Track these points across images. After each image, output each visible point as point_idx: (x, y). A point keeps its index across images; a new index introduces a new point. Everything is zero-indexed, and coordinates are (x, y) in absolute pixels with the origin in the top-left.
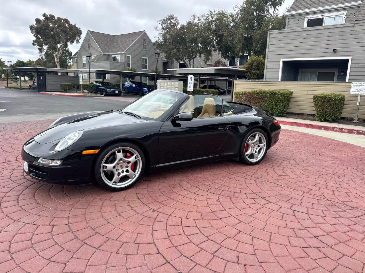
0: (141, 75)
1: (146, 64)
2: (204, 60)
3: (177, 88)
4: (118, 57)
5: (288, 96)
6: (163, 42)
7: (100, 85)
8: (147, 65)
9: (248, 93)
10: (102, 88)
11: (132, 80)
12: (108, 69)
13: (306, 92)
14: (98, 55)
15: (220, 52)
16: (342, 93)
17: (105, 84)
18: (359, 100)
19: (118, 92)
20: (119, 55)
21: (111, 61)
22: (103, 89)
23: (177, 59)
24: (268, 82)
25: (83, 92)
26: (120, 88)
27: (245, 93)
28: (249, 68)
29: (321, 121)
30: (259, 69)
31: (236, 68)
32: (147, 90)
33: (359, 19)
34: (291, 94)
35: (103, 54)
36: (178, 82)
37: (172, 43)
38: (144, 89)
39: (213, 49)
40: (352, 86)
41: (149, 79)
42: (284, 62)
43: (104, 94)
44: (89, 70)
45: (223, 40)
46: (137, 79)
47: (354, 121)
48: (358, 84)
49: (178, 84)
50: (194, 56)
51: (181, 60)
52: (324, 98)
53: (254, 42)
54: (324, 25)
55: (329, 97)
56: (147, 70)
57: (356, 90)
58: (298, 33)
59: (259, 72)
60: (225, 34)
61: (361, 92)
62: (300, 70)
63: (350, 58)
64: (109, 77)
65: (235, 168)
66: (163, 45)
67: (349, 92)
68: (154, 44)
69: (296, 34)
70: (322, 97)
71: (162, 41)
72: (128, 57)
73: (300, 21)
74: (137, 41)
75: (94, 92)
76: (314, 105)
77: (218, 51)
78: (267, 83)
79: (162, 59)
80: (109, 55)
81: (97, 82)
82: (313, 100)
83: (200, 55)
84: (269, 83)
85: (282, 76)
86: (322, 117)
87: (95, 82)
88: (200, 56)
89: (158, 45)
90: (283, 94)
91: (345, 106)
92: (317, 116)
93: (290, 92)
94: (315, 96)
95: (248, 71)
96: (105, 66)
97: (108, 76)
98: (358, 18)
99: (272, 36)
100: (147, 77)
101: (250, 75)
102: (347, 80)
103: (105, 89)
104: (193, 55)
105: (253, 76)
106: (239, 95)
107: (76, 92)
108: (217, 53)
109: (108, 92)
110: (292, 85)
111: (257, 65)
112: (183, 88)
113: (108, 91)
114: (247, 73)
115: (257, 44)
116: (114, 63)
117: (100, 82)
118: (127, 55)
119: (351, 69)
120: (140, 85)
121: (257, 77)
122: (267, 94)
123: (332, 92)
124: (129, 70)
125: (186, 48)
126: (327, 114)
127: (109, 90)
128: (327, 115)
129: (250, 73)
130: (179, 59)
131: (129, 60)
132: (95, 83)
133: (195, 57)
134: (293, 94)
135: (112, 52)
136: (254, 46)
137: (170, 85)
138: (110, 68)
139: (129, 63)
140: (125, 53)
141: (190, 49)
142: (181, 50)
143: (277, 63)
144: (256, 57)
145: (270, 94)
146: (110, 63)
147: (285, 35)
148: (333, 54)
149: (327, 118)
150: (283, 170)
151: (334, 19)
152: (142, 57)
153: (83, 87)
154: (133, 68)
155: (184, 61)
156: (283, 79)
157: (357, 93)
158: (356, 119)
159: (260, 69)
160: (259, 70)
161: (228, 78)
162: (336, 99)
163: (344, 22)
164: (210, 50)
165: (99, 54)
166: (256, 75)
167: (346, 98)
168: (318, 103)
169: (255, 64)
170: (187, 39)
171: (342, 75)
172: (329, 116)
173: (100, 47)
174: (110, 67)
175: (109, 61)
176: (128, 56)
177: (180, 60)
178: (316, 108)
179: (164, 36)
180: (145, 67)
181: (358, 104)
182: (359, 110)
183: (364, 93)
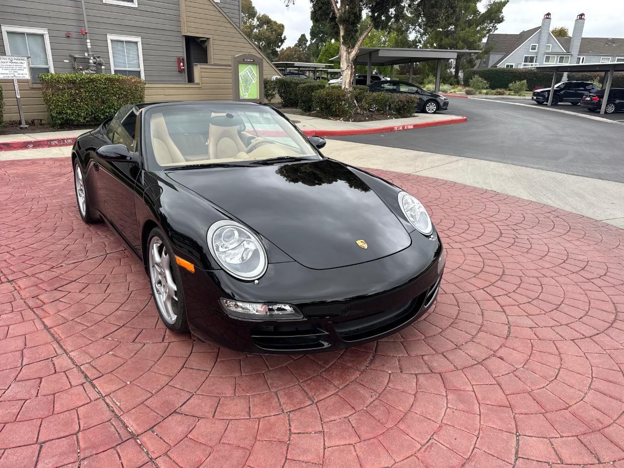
18: (17, 88)
47: (22, 126)
48: (6, 61)
57: (7, 72)
61: (16, 75)
157: (9, 76)
158: (23, 122)
181: (19, 97)
182: (23, 106)
183: (21, 77)
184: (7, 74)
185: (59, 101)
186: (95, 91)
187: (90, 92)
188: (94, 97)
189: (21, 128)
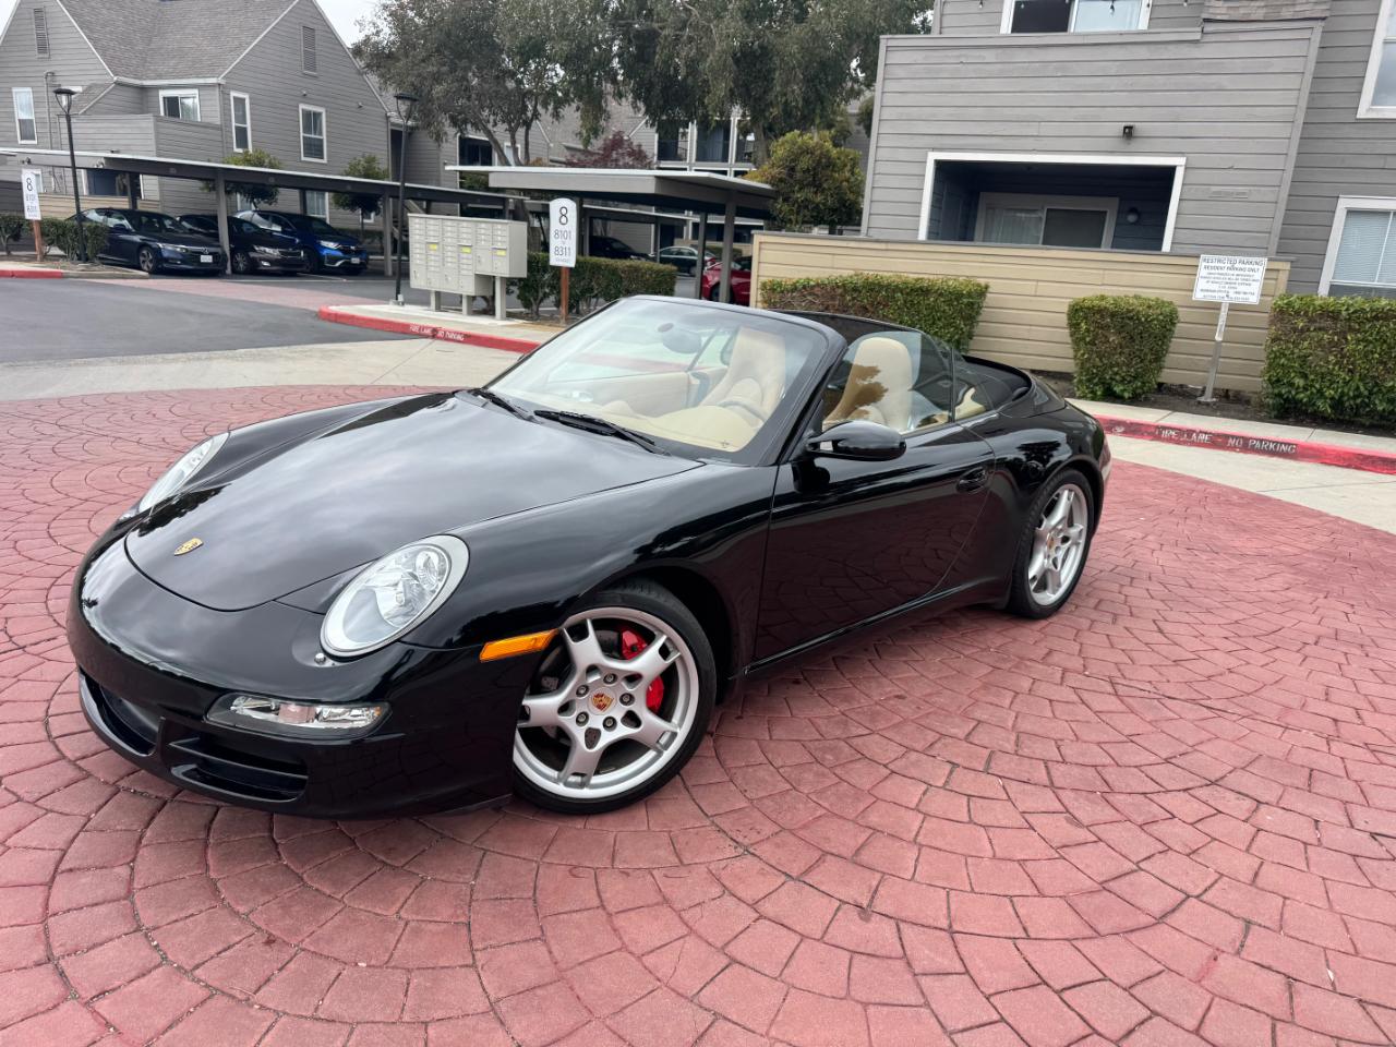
0: (305, 186)
1: (321, 134)
2: (580, 133)
3: (503, 253)
4: (191, 100)
5: (972, 304)
6: (393, 43)
7: (125, 222)
8: (322, 140)
9: (818, 285)
10: (137, 238)
11: (264, 206)
12: (148, 152)
13: (1029, 287)
14: (90, 87)
15: (641, 105)
16: (1167, 296)
17: (144, 219)
18: (1222, 321)
19: (211, 257)
20: (196, 91)
21: (158, 118)
22: (142, 246)
23: (454, 122)
24: (887, 242)
25: (45, 257)
26: (216, 236)
27: (804, 287)
28: (781, 180)
29: (1093, 399)
30: (820, 185)
31: (725, 173)
32: (339, 250)
33: (1219, 17)
34: (982, 292)
35: (118, 84)
36: (505, 227)
37: (438, 51)
38: (324, 243)
39: (608, 87)
40: (1202, 272)
41: (337, 203)
42: (941, 166)
43: (145, 268)
44: (72, 156)
45: (657, 57)
46: (288, 201)
47: (1202, 399)
48: (1222, 265)
49: (507, 233)
50: (529, 114)
51: (476, 126)
52: (1113, 315)
53: (777, 74)
54: (1072, 30)
55: (1129, 311)
56: (325, 161)
57: (1215, 287)
58: (993, 51)
59: (819, 198)
60: (665, 32)
61: (1232, 295)
62: (985, 198)
63: (1178, 162)
64: (156, 188)
65: (990, 636)
66: (398, 60)
67: (1188, 293)
68: (357, 51)
69: (989, 56)
70: (1101, 311)
71: (393, 38)
72: (240, 102)
73: (988, 7)
74: (275, 31)
75: (100, 258)
76: (1069, 340)
77: (630, 97)
78: (883, 246)
79: (388, 118)
80: (143, 89)
81: (108, 212)
82: (1069, 319)
83: (555, 108)
84: (890, 246)
85: (932, 219)
86: (1096, 384)
87: (99, 211)
88: (556, 115)
89: (375, 57)
90: (959, 296)
91: (1175, 343)
92: (1080, 381)
93: (979, 285)
94: (1077, 304)
95: (777, 192)
96: (136, 139)
97: (149, 185)
98: (1211, 10)
99: (896, 58)
100: (327, 194)
101: (786, 208)
102: (1166, 246)
103: (150, 246)
104: (525, 108)
105: (798, 213)
106: (782, 292)
107: (9, 253)
108: (626, 104)
109: (166, 260)
110: (980, 258)
111: (814, 169)
112: (528, 255)
113: (166, 254)
114: (776, 199)
115: (787, 83)
116: (171, 127)
117: (123, 213)
118: (233, 94)
119: (1184, 204)
120: (304, 229)
121: (812, 217)
122: (894, 291)
123: (1131, 292)
124: (249, 162)
125: (498, 77)
126: (1116, 374)
127: (168, 249)
128: (1118, 378)
129: (786, 200)
130: (465, 122)
131: (241, 118)
132: (93, 216)
133: (536, 115)
134: (988, 295)
135: (160, 77)
136: (778, 89)
137: (470, 236)
138: (158, 149)
139: (245, 130)
140: (223, 82)
141: (511, 85)
142: (475, 82)
143: (915, 169)
144: (805, 137)
145: (907, 294)
146: (156, 127)
147: (947, 56)
148: (1119, 144)
149: (1118, 389)
150: (1160, 631)
151: (1112, 7)
152: (302, 107)
153: (43, 234)
154: (266, 151)
155: (489, 133)
156: (935, 233)
157: (1216, 297)
158: (1209, 392)
159: (825, 186)
160: (818, 188)
161: (657, 211)
162: (1152, 320)
163: (1143, 25)
164: (601, 95)
165: (97, 79)
166: (806, 207)
167: (1182, 313)
168: (1088, 330)
169: (805, 162)
170: (502, 39)
171: (1132, 224)
172: (1124, 379)
173: (103, 51)
174: (157, 143)
175: (150, 116)
176: (235, 98)
177: (469, 126)
178: (1076, 351)
179: (398, 18)
180: (314, 148)
181: (1218, 338)
182: (1221, 360)
183: (1240, 299)
184: (1214, 291)
185: (1285, 355)
186: (1385, 342)
187: (1371, 342)
188: (1377, 356)
189: (1199, 403)
